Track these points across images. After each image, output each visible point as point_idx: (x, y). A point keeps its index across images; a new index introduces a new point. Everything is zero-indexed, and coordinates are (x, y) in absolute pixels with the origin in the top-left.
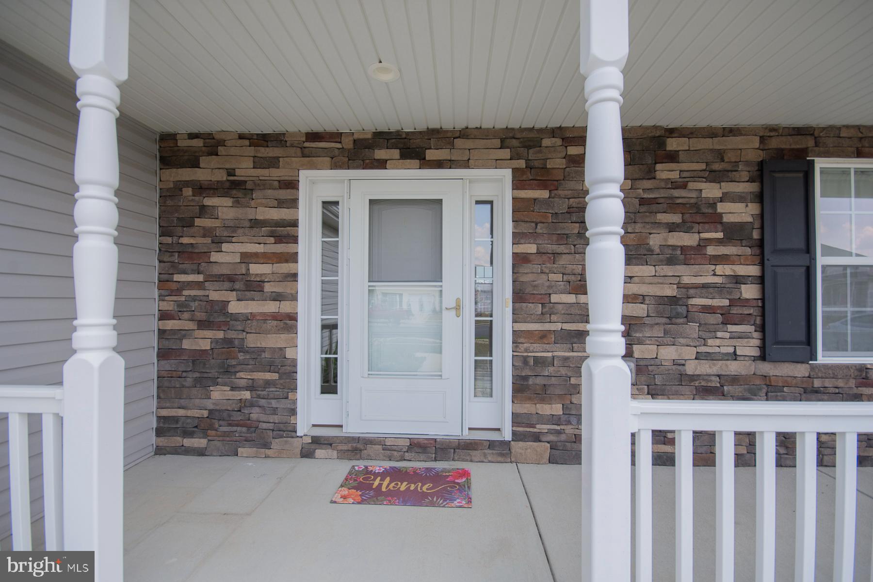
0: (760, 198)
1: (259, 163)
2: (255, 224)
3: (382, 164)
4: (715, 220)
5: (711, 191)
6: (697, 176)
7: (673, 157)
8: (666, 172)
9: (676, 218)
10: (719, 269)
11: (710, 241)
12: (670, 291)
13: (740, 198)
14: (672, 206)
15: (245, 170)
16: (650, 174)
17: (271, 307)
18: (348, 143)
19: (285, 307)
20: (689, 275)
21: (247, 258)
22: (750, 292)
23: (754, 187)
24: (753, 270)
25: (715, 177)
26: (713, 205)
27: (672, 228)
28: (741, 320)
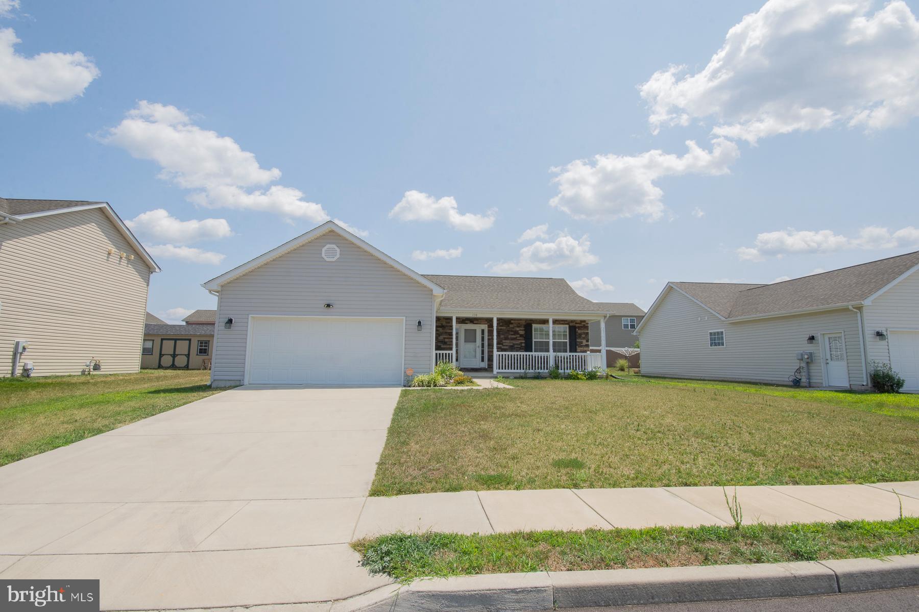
0: (525, 330)
1: (446, 323)
2: (446, 333)
3: (467, 324)
4: (518, 334)
5: (518, 329)
6: (515, 327)
7: (512, 324)
8: (511, 326)
9: (512, 333)
10: (520, 341)
11: (517, 337)
12: (512, 344)
13: (522, 330)
14: (512, 331)
15: (444, 324)
16: (509, 326)
17: (448, 346)
18: (461, 320)
19: (451, 347)
20: (515, 342)
21: (444, 338)
22: (523, 345)
23: (523, 329)
24: (524, 341)
25: (518, 327)
26: (518, 331)
27: (512, 335)
28: (523, 349)
